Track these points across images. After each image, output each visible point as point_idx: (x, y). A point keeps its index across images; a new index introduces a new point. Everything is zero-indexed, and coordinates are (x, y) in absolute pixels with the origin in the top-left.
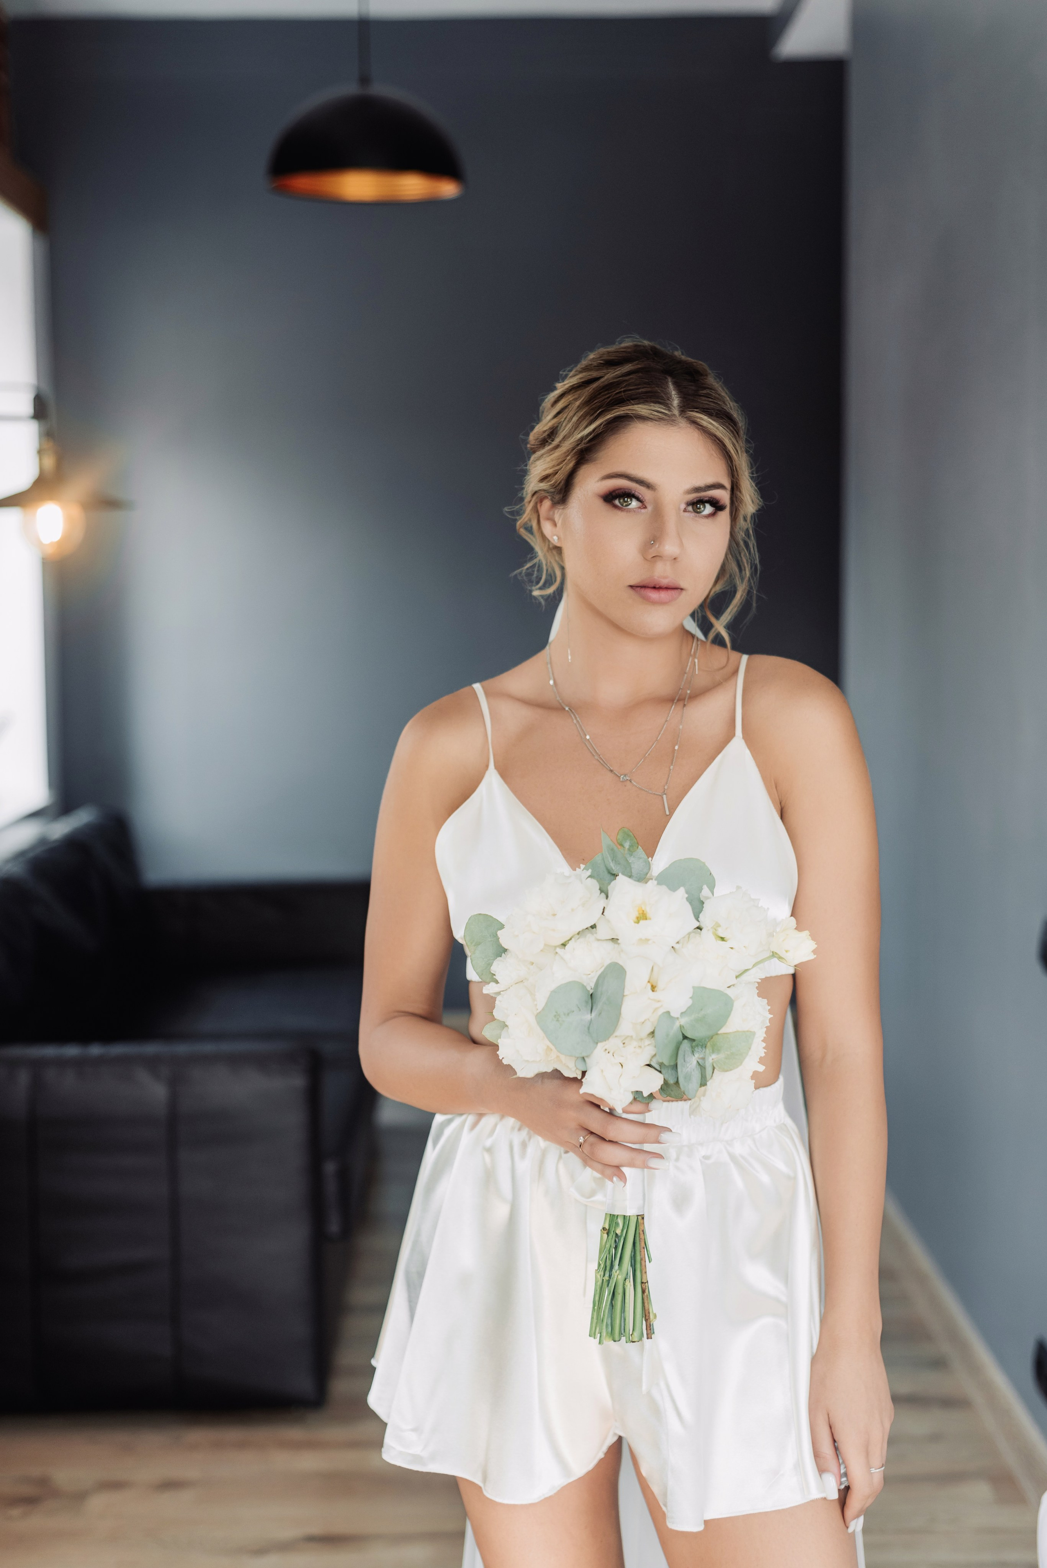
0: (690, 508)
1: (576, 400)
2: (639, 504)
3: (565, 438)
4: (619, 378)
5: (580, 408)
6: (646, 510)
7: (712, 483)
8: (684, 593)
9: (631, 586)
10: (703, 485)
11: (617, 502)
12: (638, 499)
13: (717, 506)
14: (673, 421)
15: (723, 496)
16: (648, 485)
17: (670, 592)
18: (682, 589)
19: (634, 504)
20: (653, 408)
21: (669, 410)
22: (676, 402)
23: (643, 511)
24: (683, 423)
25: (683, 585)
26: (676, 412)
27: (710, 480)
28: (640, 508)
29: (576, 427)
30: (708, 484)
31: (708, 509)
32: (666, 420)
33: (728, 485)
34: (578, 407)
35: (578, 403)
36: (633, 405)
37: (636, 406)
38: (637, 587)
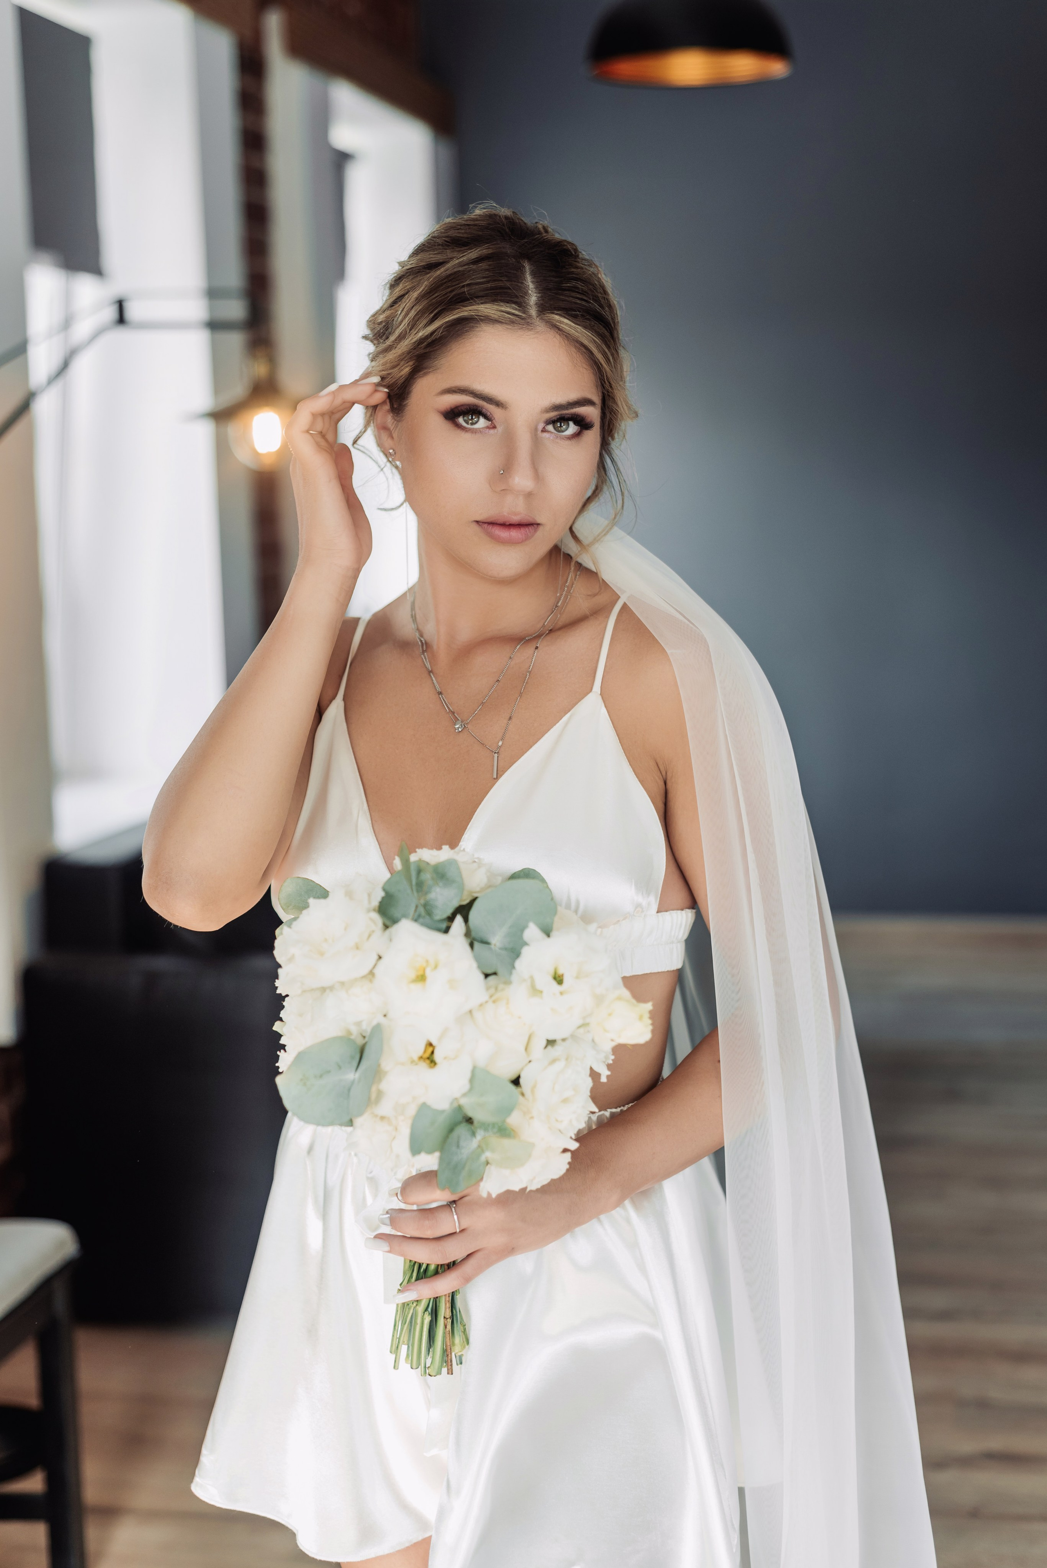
0: (550, 428)
1: (413, 288)
2: (488, 423)
3: (401, 337)
4: (464, 265)
5: (418, 300)
6: (496, 431)
7: (576, 400)
8: (541, 528)
9: (477, 522)
10: (565, 403)
11: (461, 420)
12: (486, 417)
13: (583, 424)
14: (528, 324)
15: (592, 413)
16: (498, 404)
17: (523, 530)
18: (538, 524)
19: (482, 423)
20: (503, 309)
21: (524, 313)
22: (533, 298)
23: (492, 431)
24: (540, 326)
25: (539, 522)
26: (533, 312)
27: (573, 396)
28: (488, 427)
29: (413, 325)
30: (571, 401)
31: (572, 428)
32: (522, 322)
33: (596, 399)
34: (417, 299)
35: (415, 294)
36: (478, 304)
37: (482, 306)
38: (485, 523)
